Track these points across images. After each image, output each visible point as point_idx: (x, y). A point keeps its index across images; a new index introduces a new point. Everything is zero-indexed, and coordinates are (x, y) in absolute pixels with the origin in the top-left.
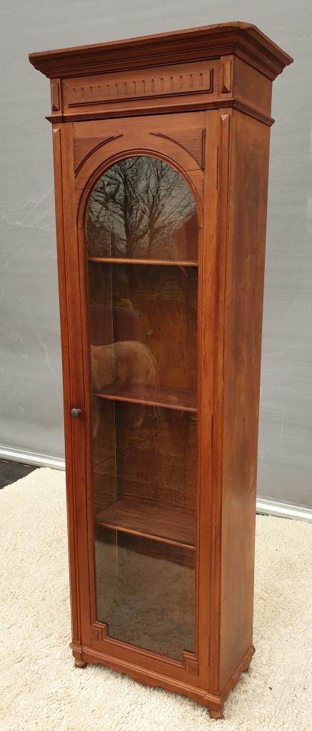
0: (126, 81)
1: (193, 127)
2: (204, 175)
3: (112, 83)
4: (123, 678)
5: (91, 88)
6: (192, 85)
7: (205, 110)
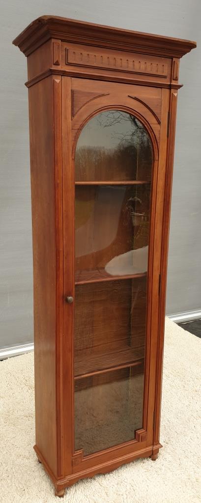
0: (116, 57)
1: (155, 97)
2: (161, 128)
3: (105, 56)
4: (95, 479)
5: (88, 55)
6: (157, 71)
7: (162, 88)
